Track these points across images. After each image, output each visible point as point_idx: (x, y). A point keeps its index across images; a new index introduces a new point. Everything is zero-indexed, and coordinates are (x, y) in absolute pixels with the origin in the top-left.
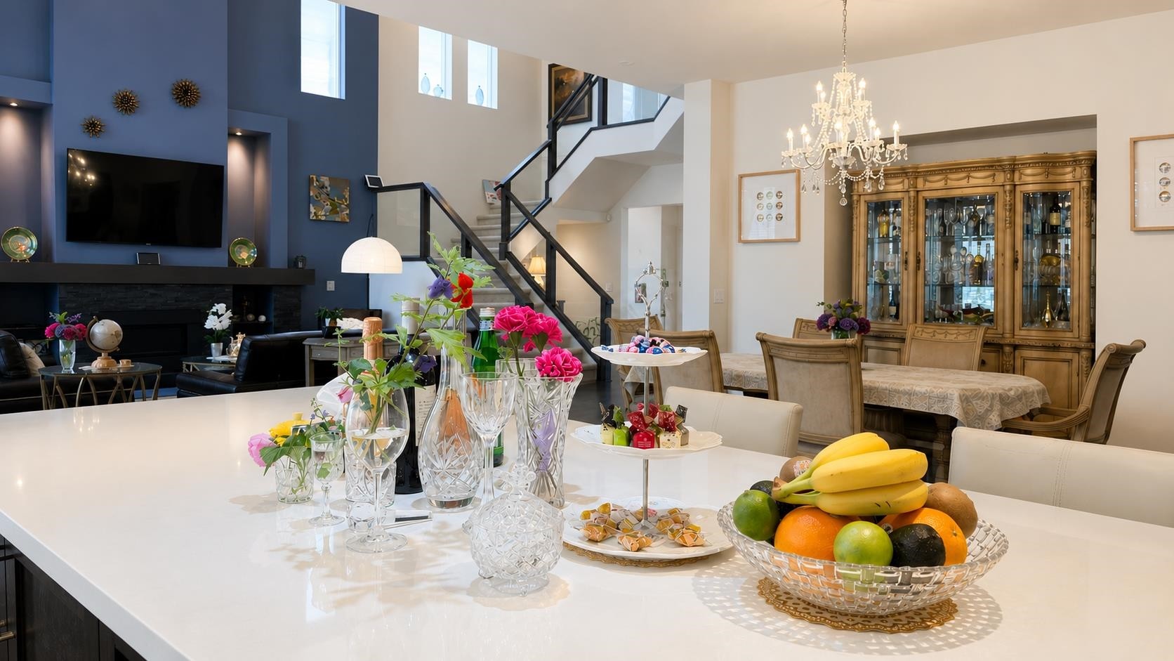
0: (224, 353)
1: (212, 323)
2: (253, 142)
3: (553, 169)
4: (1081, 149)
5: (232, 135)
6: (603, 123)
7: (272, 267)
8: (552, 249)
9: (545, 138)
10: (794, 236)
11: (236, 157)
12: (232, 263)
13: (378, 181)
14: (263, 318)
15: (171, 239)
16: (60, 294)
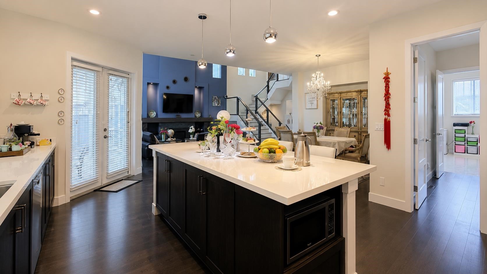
0: (194, 137)
1: (190, 131)
2: (200, 88)
3: (268, 91)
4: (365, 89)
5: (196, 87)
6: (278, 80)
7: (205, 117)
8: (268, 111)
9: (266, 84)
10: (316, 108)
11: (196, 92)
12: (195, 116)
13: (227, 96)
14: (202, 130)
15: (182, 111)
16: (160, 124)
